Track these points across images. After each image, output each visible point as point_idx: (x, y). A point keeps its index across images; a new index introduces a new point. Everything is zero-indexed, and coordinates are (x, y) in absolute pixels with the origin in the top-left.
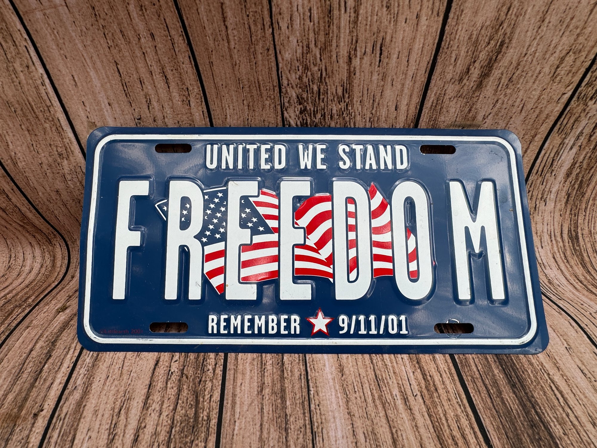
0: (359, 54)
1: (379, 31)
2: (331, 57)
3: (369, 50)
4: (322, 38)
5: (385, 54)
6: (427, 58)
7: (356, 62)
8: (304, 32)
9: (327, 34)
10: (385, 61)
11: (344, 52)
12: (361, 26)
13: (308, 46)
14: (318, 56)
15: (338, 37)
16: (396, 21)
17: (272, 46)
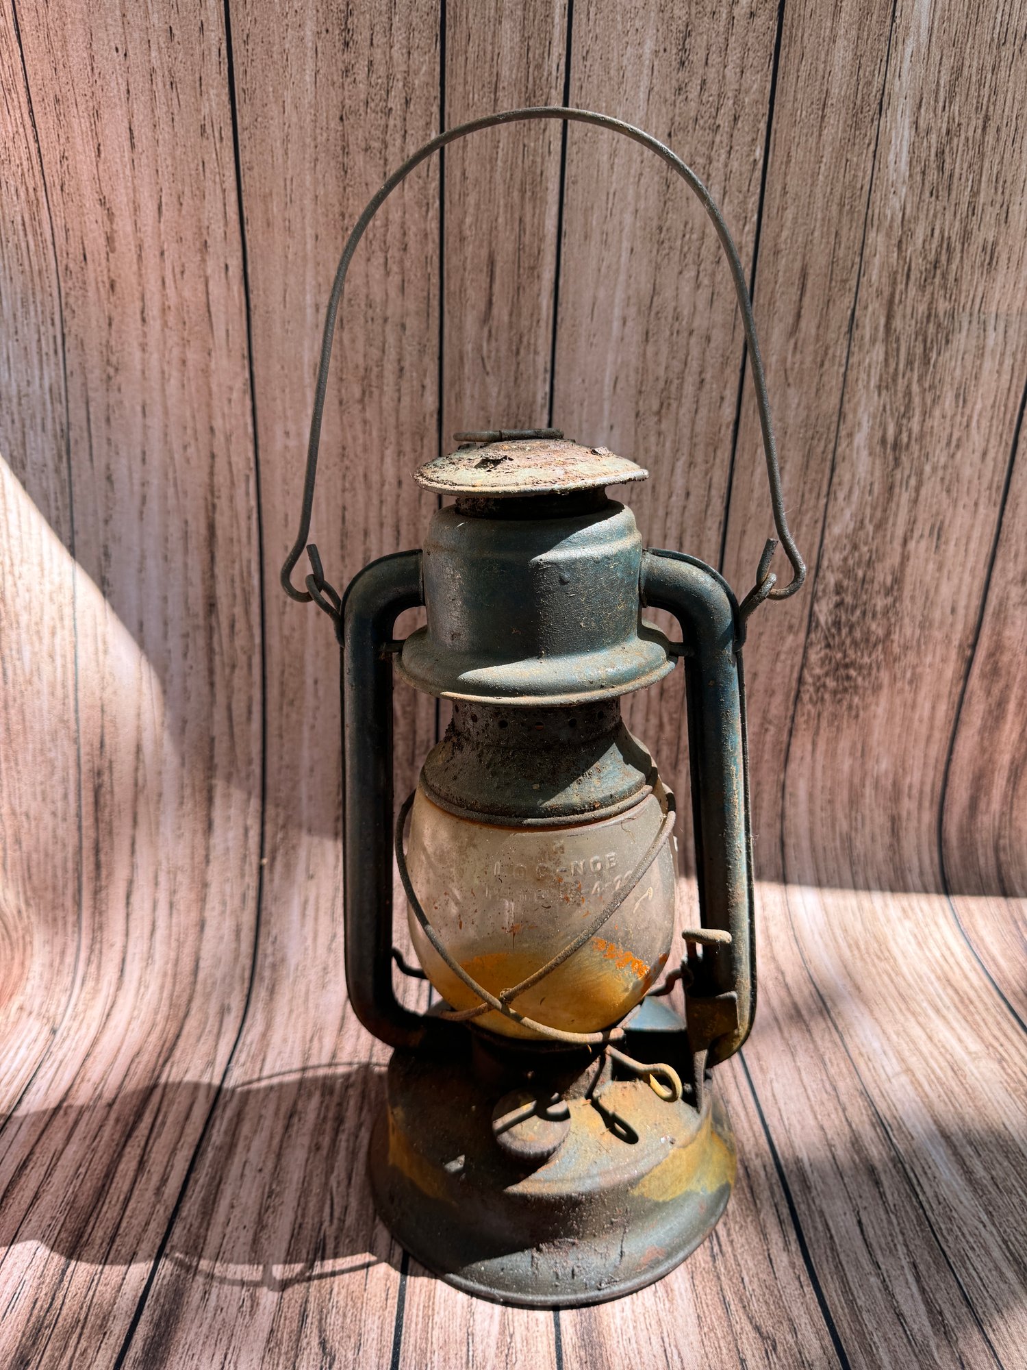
0: (916, 534)
1: (938, 514)
2: (885, 536)
3: (927, 532)
4: (879, 514)
5: (943, 539)
6: (986, 550)
7: (912, 545)
8: (862, 505)
9: (885, 510)
10: (943, 547)
11: (900, 532)
12: (921, 506)
13: (862, 522)
14: (871, 534)
15: (896, 515)
16: (955, 507)
17: (821, 519)
